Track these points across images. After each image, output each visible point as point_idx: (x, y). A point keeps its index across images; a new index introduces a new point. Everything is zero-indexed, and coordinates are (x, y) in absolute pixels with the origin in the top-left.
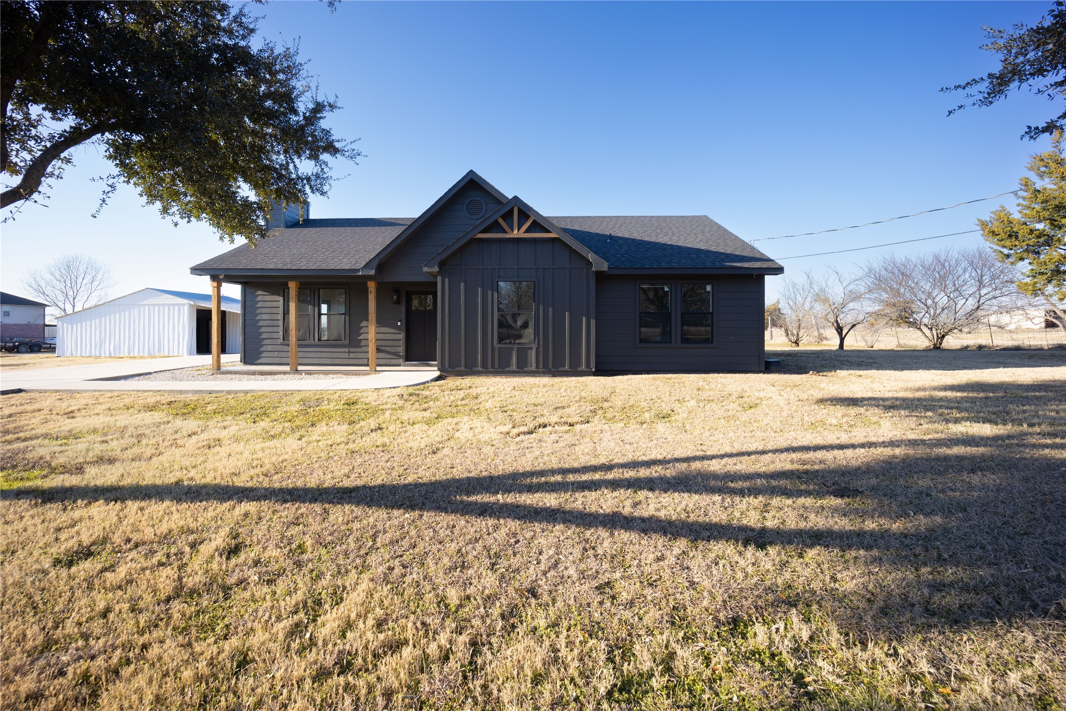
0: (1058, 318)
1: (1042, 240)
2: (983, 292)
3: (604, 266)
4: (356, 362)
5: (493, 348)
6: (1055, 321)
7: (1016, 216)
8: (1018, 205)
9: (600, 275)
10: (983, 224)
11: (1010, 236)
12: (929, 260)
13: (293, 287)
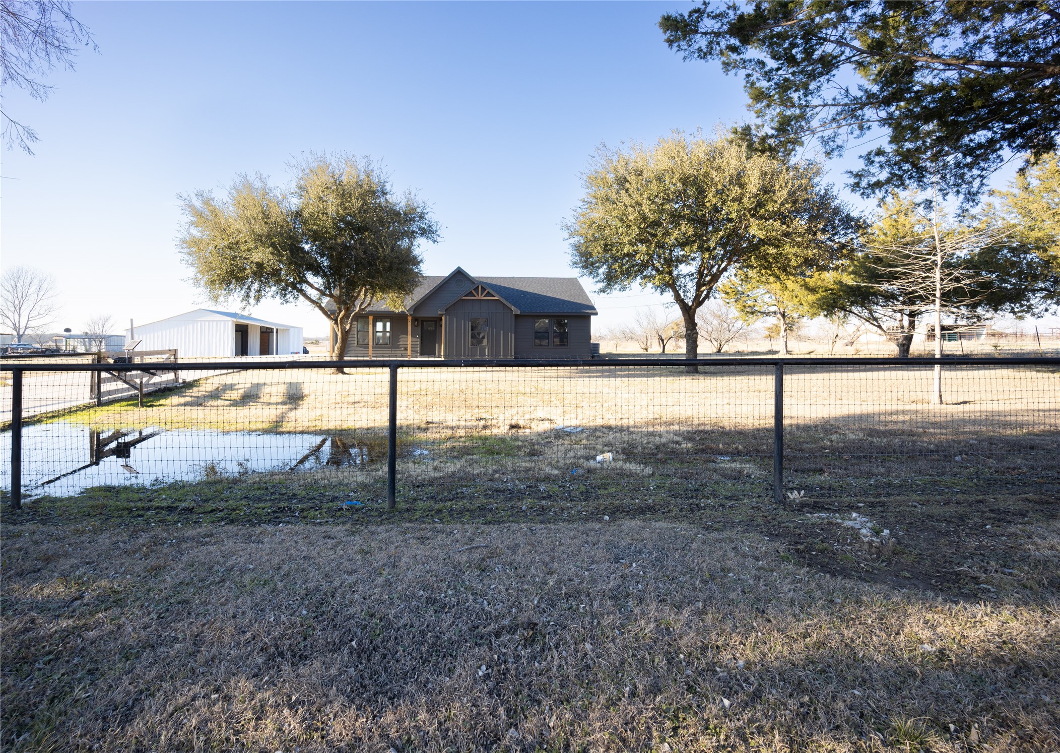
3: (519, 312)
5: (469, 348)
9: (516, 316)
13: (371, 318)
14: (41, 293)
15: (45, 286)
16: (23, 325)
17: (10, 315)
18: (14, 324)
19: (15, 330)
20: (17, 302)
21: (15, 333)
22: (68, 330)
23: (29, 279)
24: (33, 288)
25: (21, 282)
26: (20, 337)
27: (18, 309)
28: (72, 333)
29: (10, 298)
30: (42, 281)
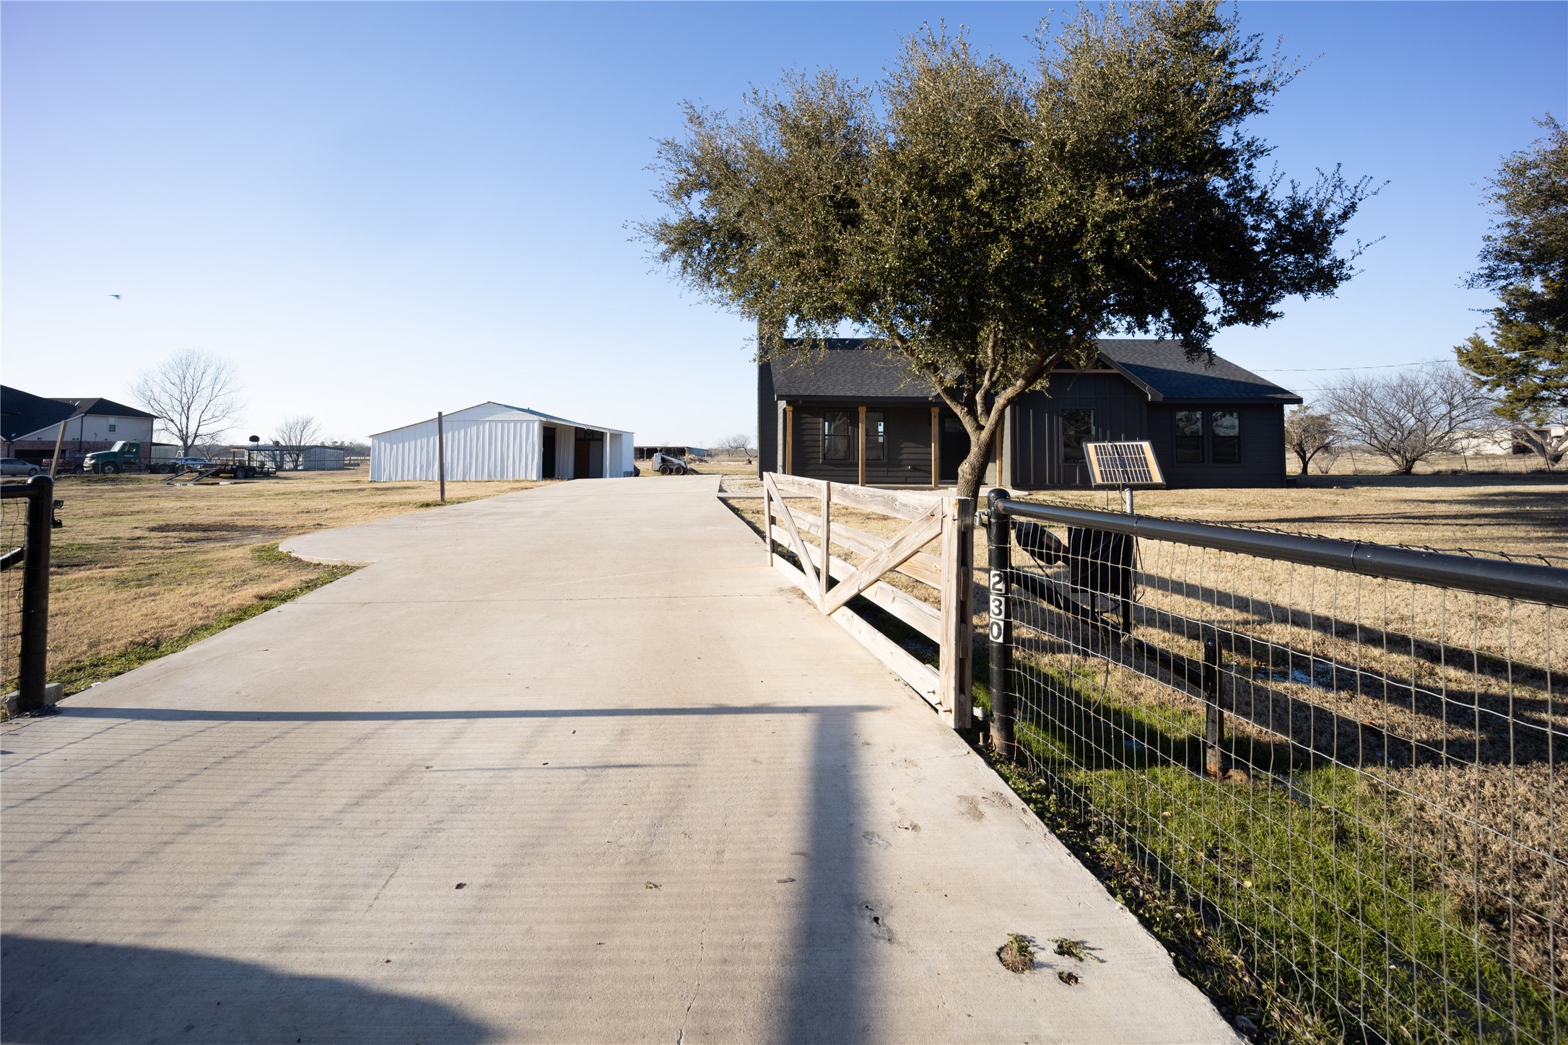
0: (1530, 440)
1: (1518, 369)
2: (1455, 413)
3: (1160, 398)
4: (895, 480)
5: (1059, 467)
6: (1528, 445)
7: (1490, 342)
8: (1493, 333)
9: (1152, 405)
10: (1459, 351)
11: (1488, 365)
12: (1395, 381)
13: (862, 411)
14: (218, 387)
15: (222, 377)
16: (192, 430)
17: (176, 417)
18: (181, 431)
19: (182, 439)
20: (185, 400)
21: (180, 443)
22: (254, 439)
23: (202, 367)
24: (207, 381)
25: (191, 371)
26: (187, 448)
27: (186, 410)
28: (261, 443)
29: (177, 394)
30: (219, 370)
